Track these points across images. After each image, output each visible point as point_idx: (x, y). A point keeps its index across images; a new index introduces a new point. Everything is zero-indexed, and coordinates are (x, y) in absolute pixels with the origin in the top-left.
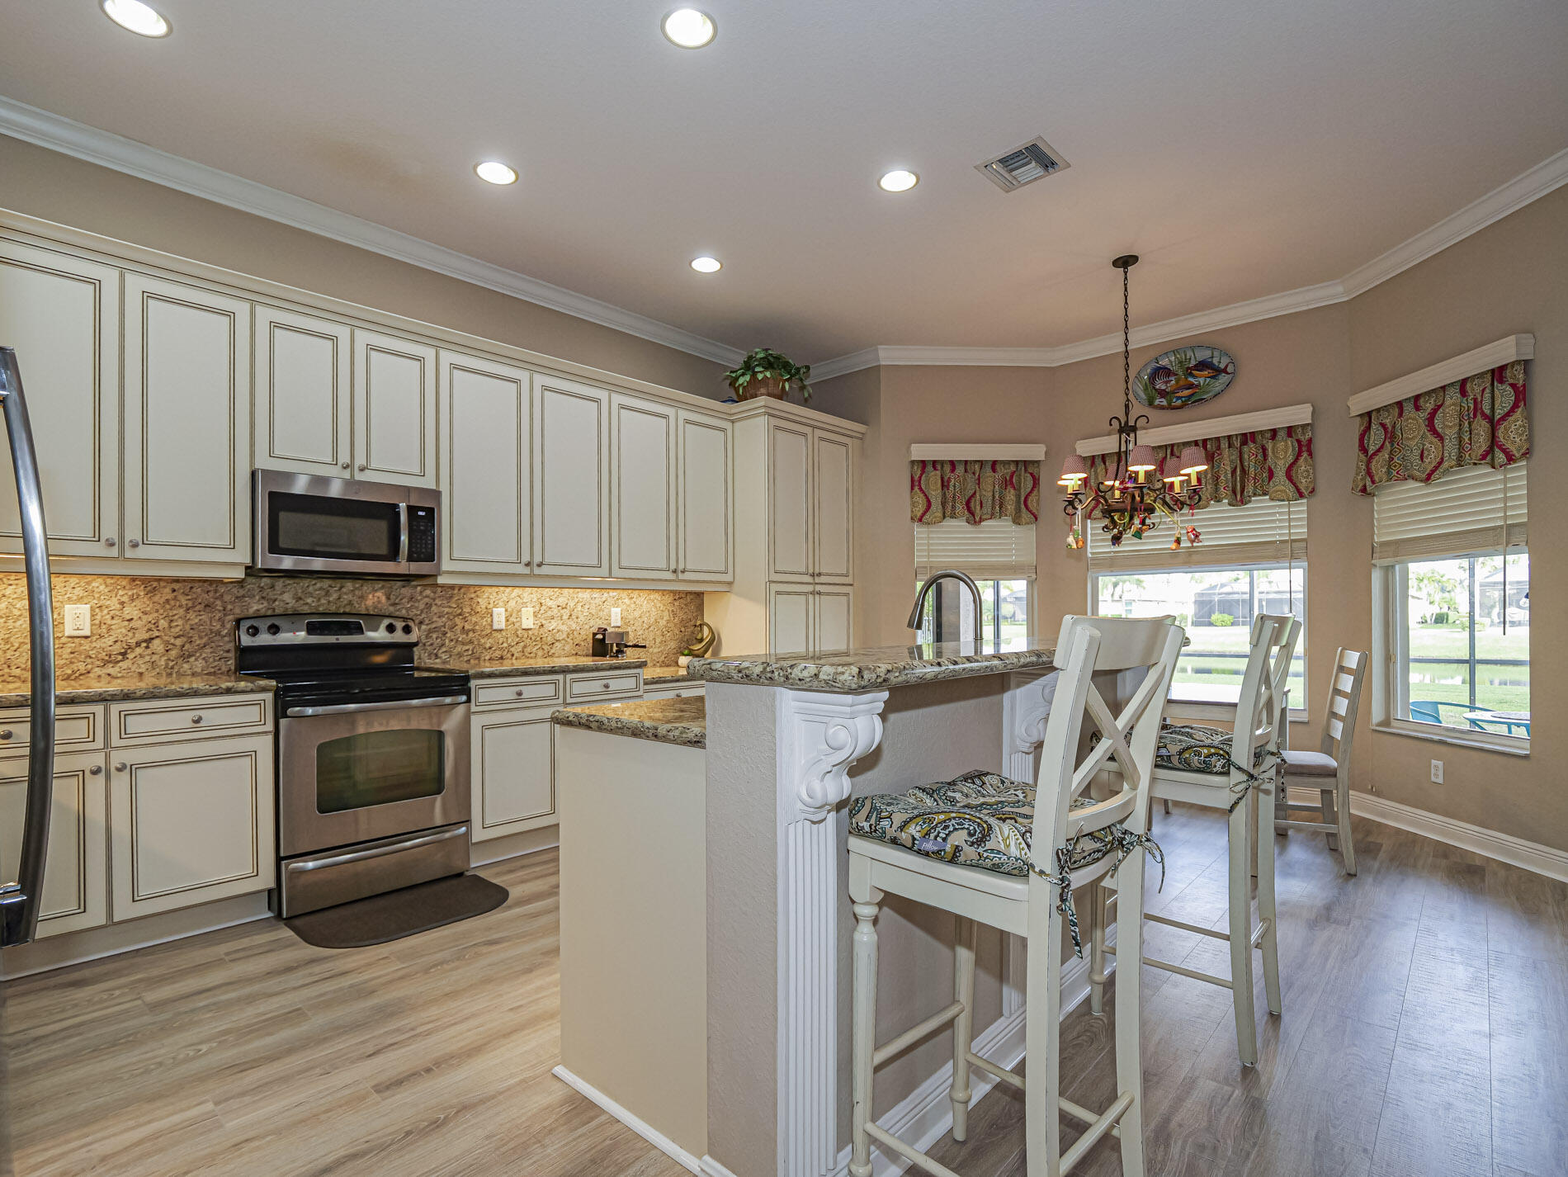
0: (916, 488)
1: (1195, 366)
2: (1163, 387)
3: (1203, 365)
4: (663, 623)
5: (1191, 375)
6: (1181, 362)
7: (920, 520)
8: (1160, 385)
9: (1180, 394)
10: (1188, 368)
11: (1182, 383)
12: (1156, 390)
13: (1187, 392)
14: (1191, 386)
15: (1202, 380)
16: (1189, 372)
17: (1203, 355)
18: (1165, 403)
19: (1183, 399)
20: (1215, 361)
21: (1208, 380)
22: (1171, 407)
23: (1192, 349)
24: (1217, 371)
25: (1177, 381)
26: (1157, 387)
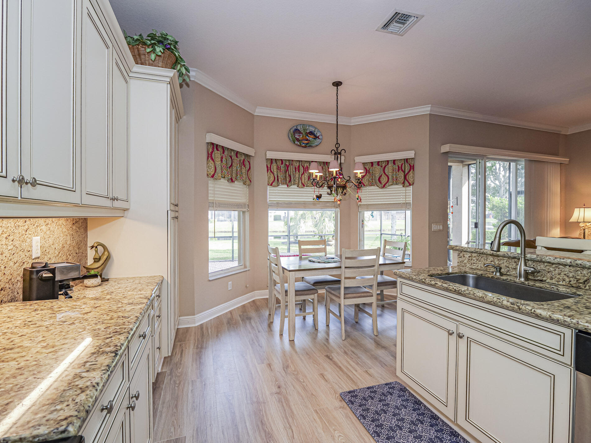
0: (210, 158)
1: (309, 133)
2: (298, 137)
3: (311, 133)
4: (67, 247)
5: (307, 135)
6: (304, 130)
7: (213, 176)
8: (297, 136)
9: (303, 142)
10: (306, 132)
11: (304, 138)
12: (295, 138)
13: (306, 142)
14: (307, 140)
15: (311, 139)
16: (307, 134)
17: (312, 129)
18: (299, 144)
19: (305, 144)
20: (315, 133)
21: (313, 139)
22: (300, 146)
23: (309, 126)
24: (316, 137)
25: (303, 136)
26: (296, 137)
